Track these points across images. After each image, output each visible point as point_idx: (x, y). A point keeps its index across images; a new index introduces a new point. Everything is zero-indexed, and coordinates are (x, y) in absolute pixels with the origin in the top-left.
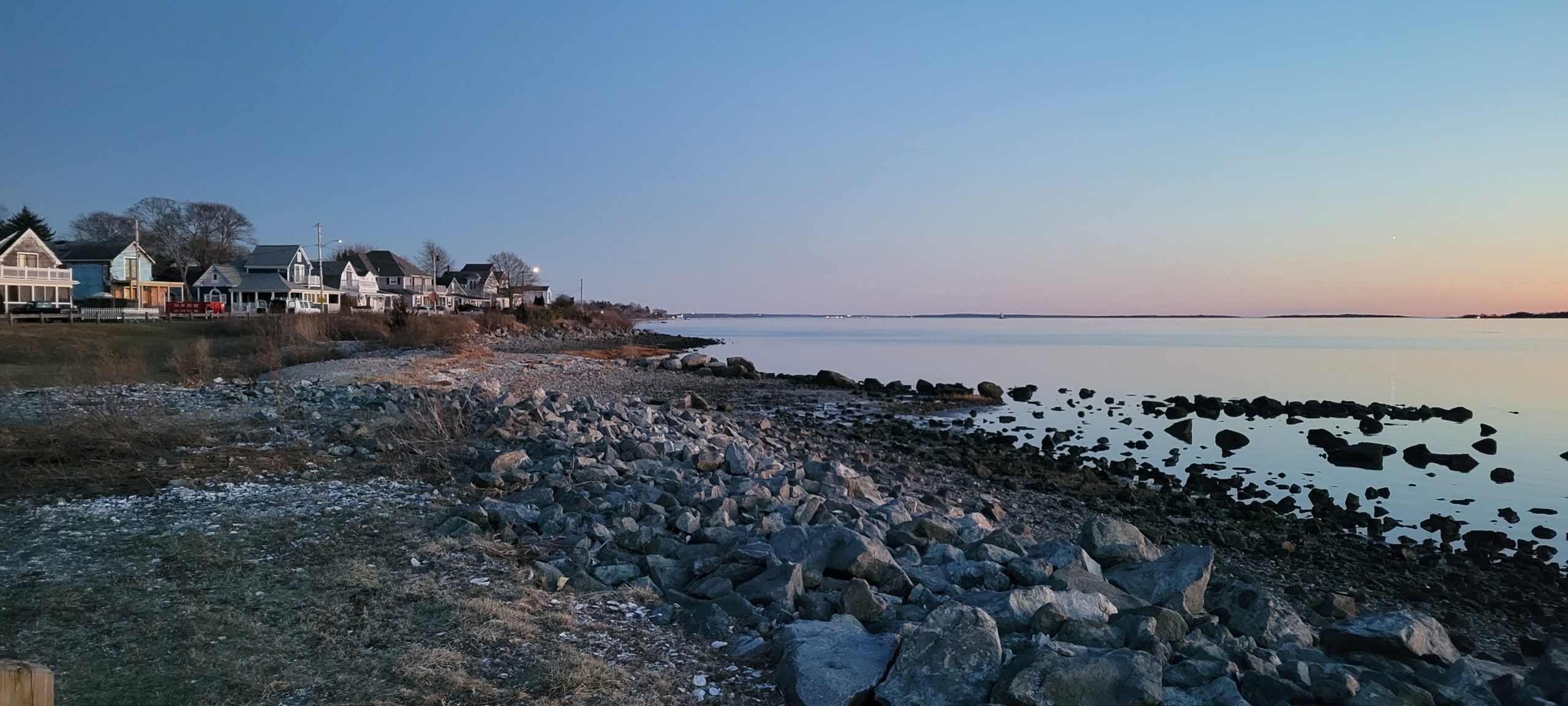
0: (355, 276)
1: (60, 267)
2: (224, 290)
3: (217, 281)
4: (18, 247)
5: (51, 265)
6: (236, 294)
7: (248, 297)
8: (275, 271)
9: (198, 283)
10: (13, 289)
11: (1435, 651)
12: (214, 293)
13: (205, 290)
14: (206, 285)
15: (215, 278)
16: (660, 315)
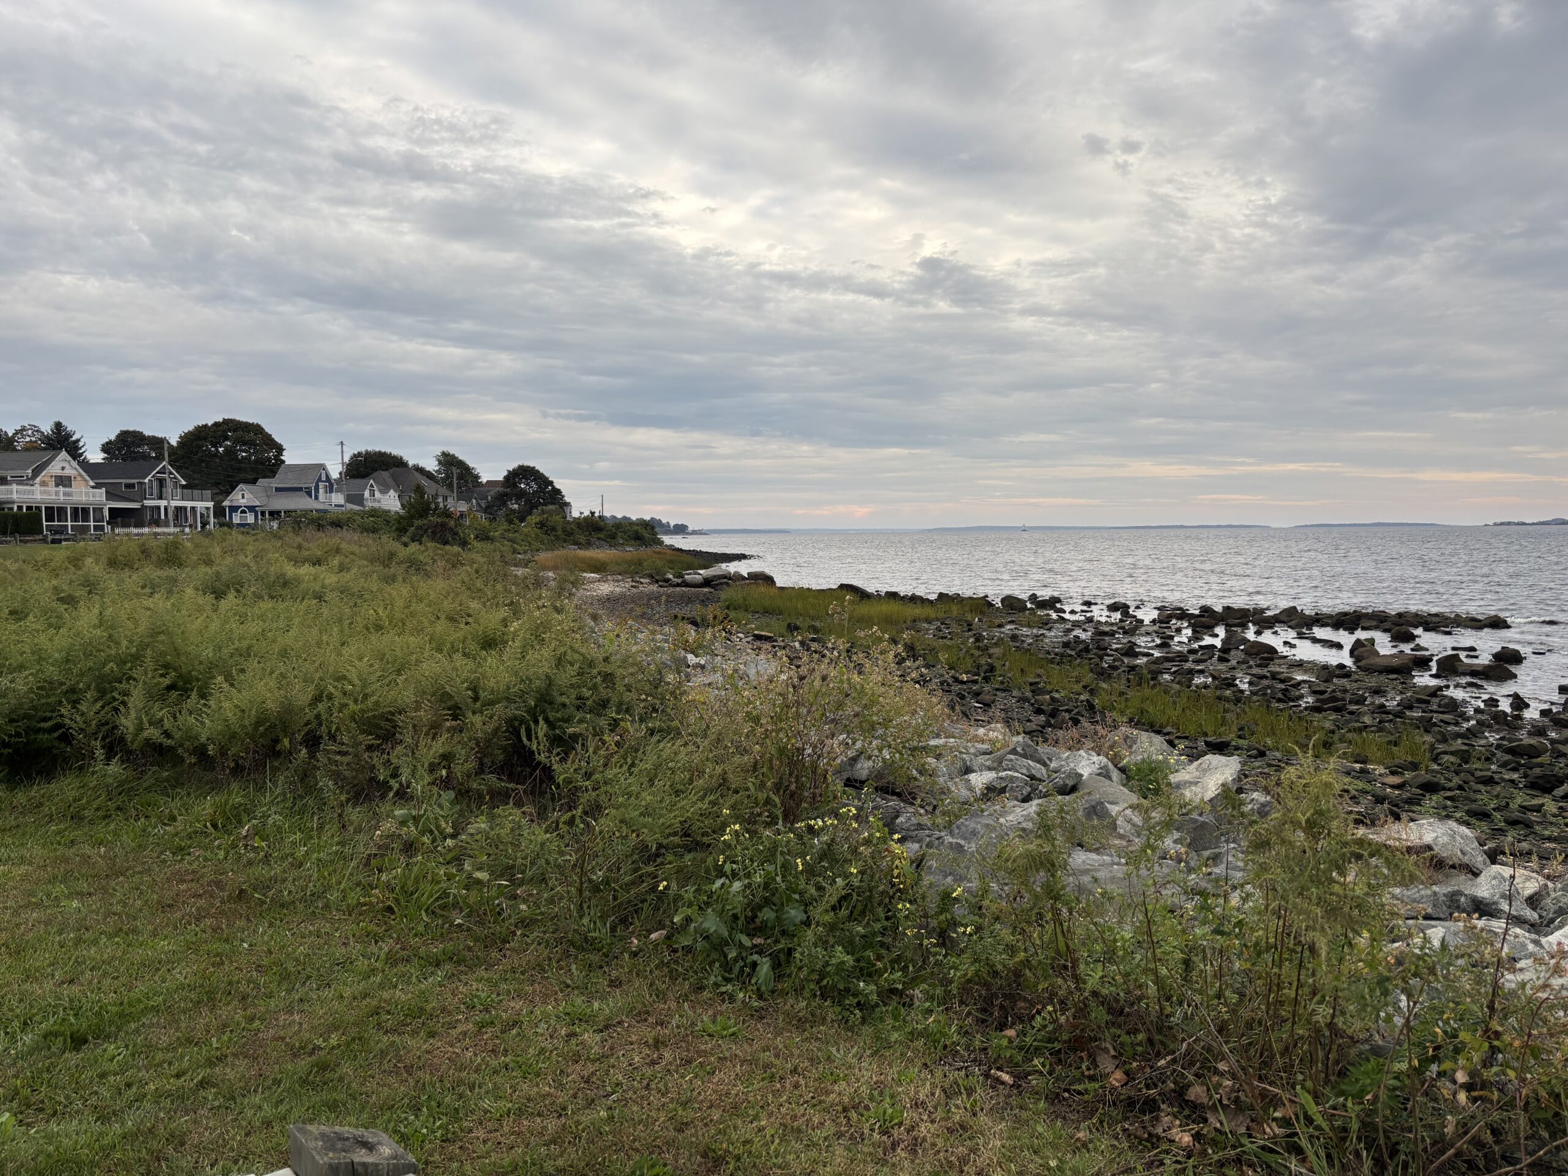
0: (377, 494)
1: (93, 487)
2: (252, 509)
3: (244, 501)
4: (55, 470)
5: (85, 485)
6: (263, 513)
7: (274, 515)
8: (300, 489)
9: (226, 503)
10: (50, 510)
11: (1466, 859)
12: (243, 512)
13: (234, 509)
14: (235, 504)
15: (243, 497)
16: (681, 529)
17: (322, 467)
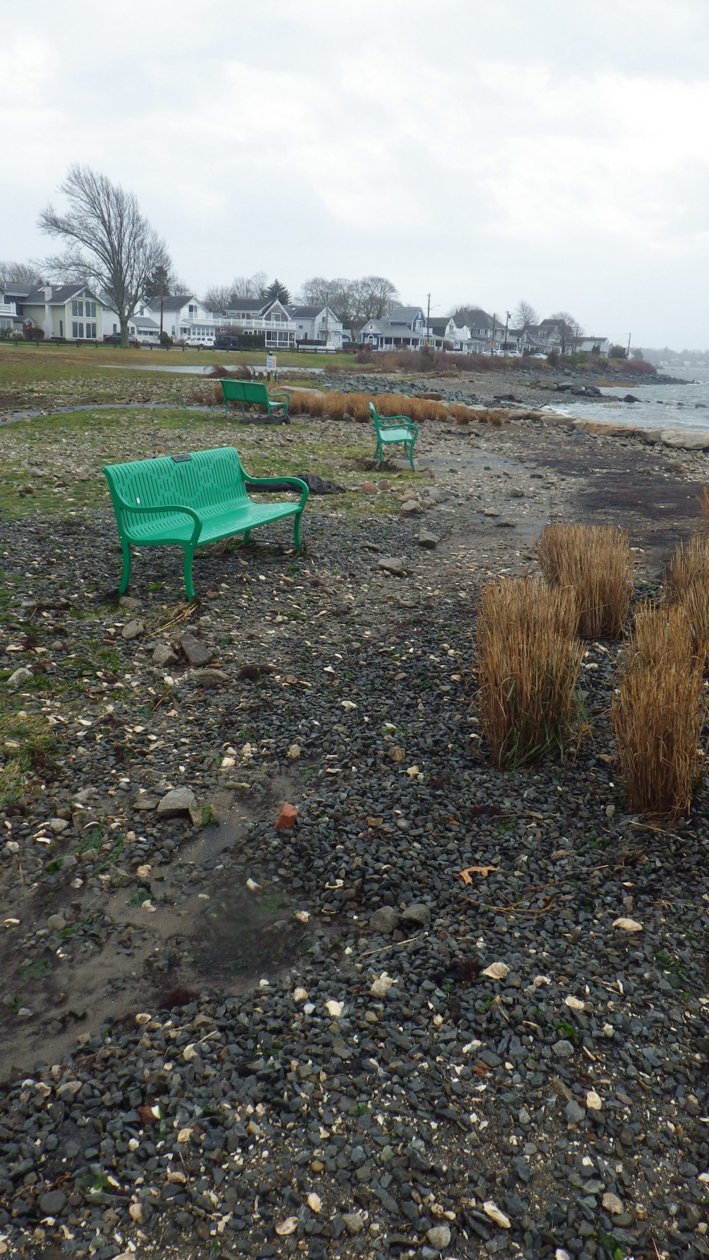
0: (455, 329)
1: (290, 321)
2: (376, 335)
4: (273, 311)
5: (286, 320)
6: (382, 339)
7: (388, 341)
8: (405, 324)
9: (362, 331)
10: (269, 333)
12: (370, 337)
13: (366, 335)
14: (366, 332)
15: (371, 328)
17: (418, 310)
